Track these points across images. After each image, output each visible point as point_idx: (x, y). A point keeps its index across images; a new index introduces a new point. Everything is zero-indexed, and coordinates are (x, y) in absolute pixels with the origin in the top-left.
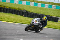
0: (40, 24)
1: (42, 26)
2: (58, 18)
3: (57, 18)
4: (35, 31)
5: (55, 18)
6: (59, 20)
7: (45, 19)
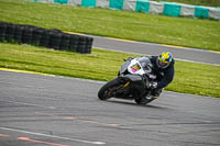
0: (151, 76)
1: (155, 84)
2: (92, 40)
3: (87, 38)
4: (133, 101)
5: (81, 39)
6: (93, 47)
7: (167, 60)
